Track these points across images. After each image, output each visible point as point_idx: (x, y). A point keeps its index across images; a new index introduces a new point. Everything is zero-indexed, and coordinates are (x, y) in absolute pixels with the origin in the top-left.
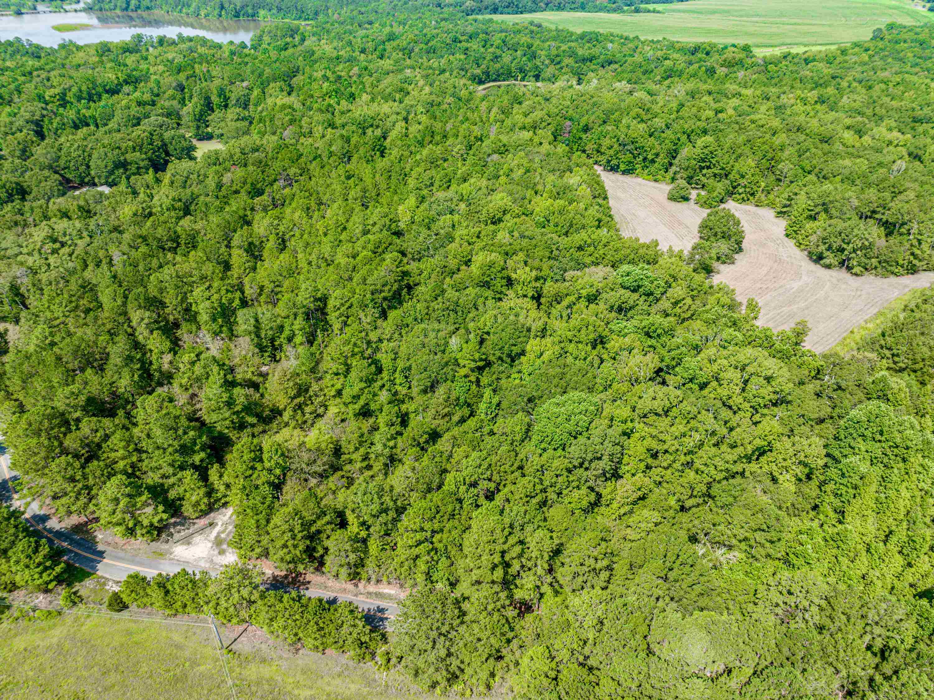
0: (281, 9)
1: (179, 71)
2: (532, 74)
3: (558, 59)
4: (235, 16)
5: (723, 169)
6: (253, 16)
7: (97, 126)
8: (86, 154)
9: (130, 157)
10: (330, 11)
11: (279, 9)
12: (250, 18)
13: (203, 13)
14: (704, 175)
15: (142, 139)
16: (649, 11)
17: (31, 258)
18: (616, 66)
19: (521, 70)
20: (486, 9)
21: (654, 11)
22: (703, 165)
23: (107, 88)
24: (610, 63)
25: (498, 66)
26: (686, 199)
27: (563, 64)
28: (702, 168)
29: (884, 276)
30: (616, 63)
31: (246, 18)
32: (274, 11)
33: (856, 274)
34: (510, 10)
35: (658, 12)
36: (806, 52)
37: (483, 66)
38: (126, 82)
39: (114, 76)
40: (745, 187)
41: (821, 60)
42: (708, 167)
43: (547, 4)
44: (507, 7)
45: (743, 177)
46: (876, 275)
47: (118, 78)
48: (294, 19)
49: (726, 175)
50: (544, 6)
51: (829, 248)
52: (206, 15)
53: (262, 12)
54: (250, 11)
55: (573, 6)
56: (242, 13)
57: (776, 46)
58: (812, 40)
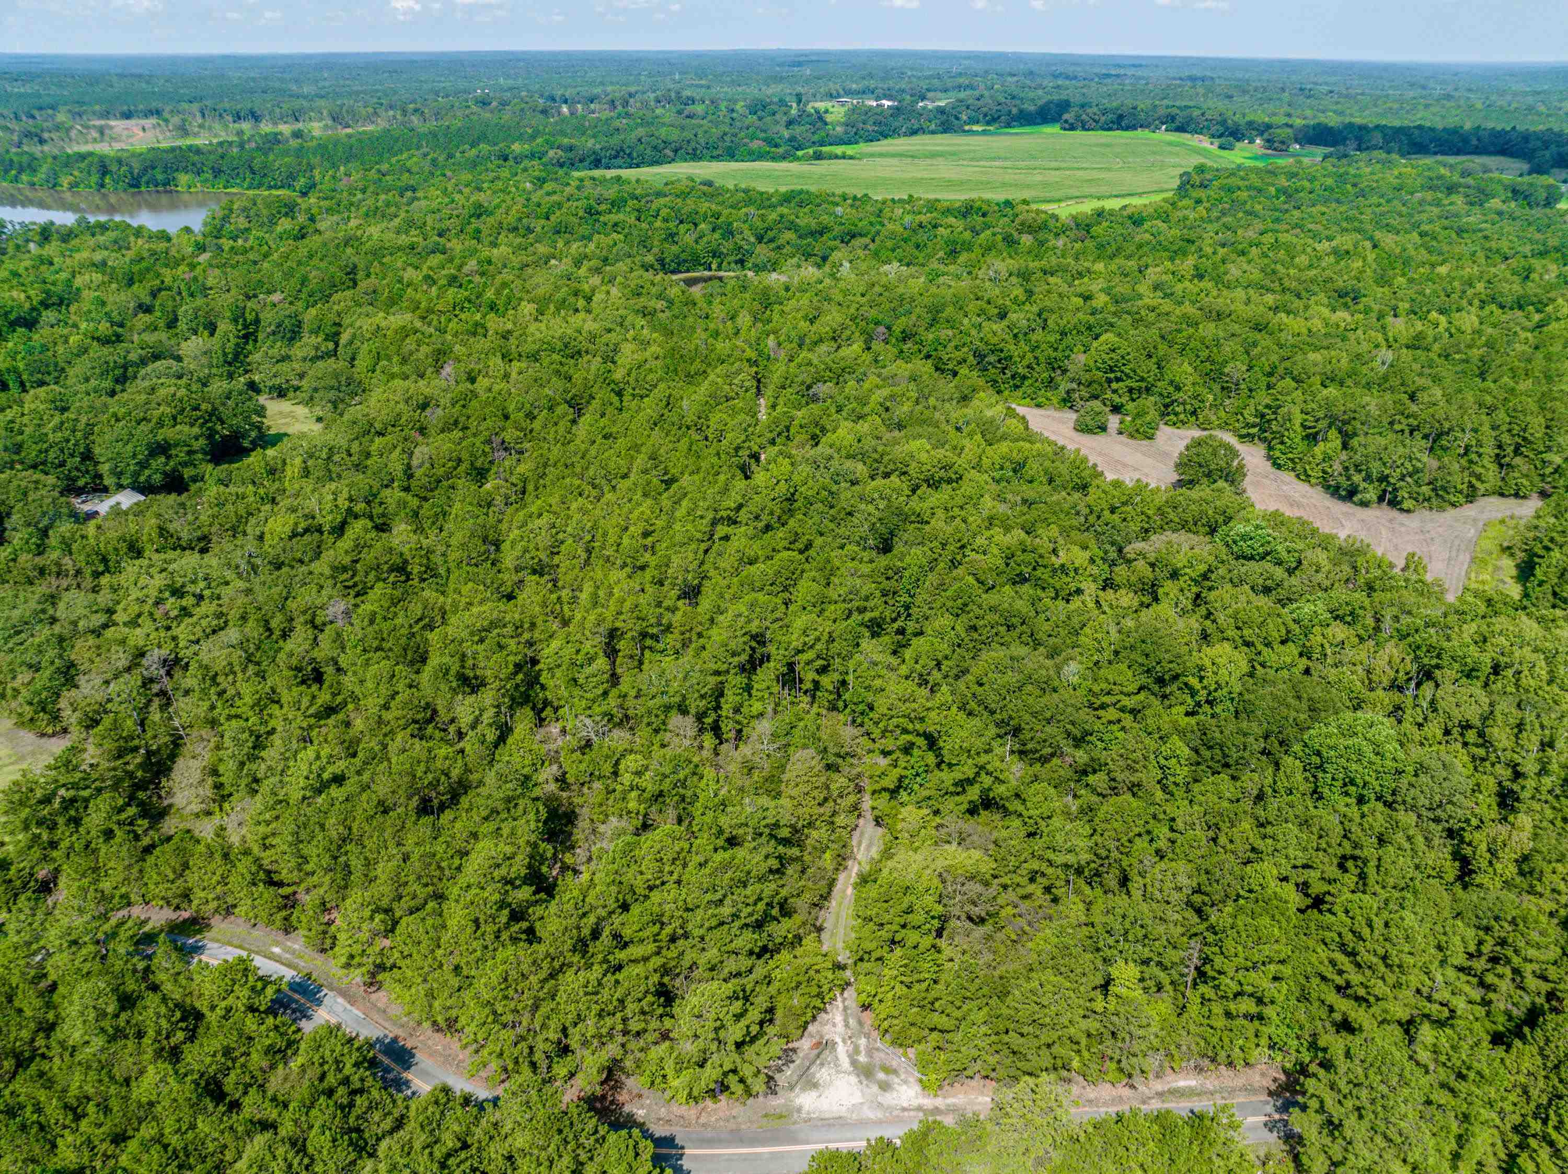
0: (220, 171)
1: (131, 282)
2: (733, 258)
3: (771, 234)
4: (132, 186)
5: (1142, 379)
6: (166, 183)
7: (23, 388)
8: (79, 435)
9: (167, 433)
10: (316, 172)
11: (217, 172)
12: (160, 188)
13: (65, 181)
14: (1115, 391)
15: (181, 401)
16: (836, 157)
17: (138, 631)
18: (866, 240)
19: (715, 254)
20: (581, 161)
21: (844, 157)
22: (1112, 376)
23: (12, 317)
24: (853, 236)
25: (675, 249)
26: (1103, 428)
27: (781, 241)
28: (1109, 381)
29: (1441, 509)
30: (861, 235)
31: (152, 188)
32: (208, 175)
33: (1408, 511)
34: (619, 161)
35: (851, 158)
36: (1125, 207)
37: (655, 250)
38: (45, 305)
39: (22, 296)
40: (1184, 404)
41: (1152, 218)
42: (1118, 380)
43: (676, 151)
44: (616, 157)
45: (1178, 389)
46: (1431, 509)
47: (28, 297)
48: (249, 188)
49: (1147, 390)
50: (671, 154)
51: (1368, 478)
52: (73, 185)
53: (183, 179)
54: (160, 177)
55: (715, 153)
56: (144, 179)
57: (1059, 201)
58: (1104, 190)
